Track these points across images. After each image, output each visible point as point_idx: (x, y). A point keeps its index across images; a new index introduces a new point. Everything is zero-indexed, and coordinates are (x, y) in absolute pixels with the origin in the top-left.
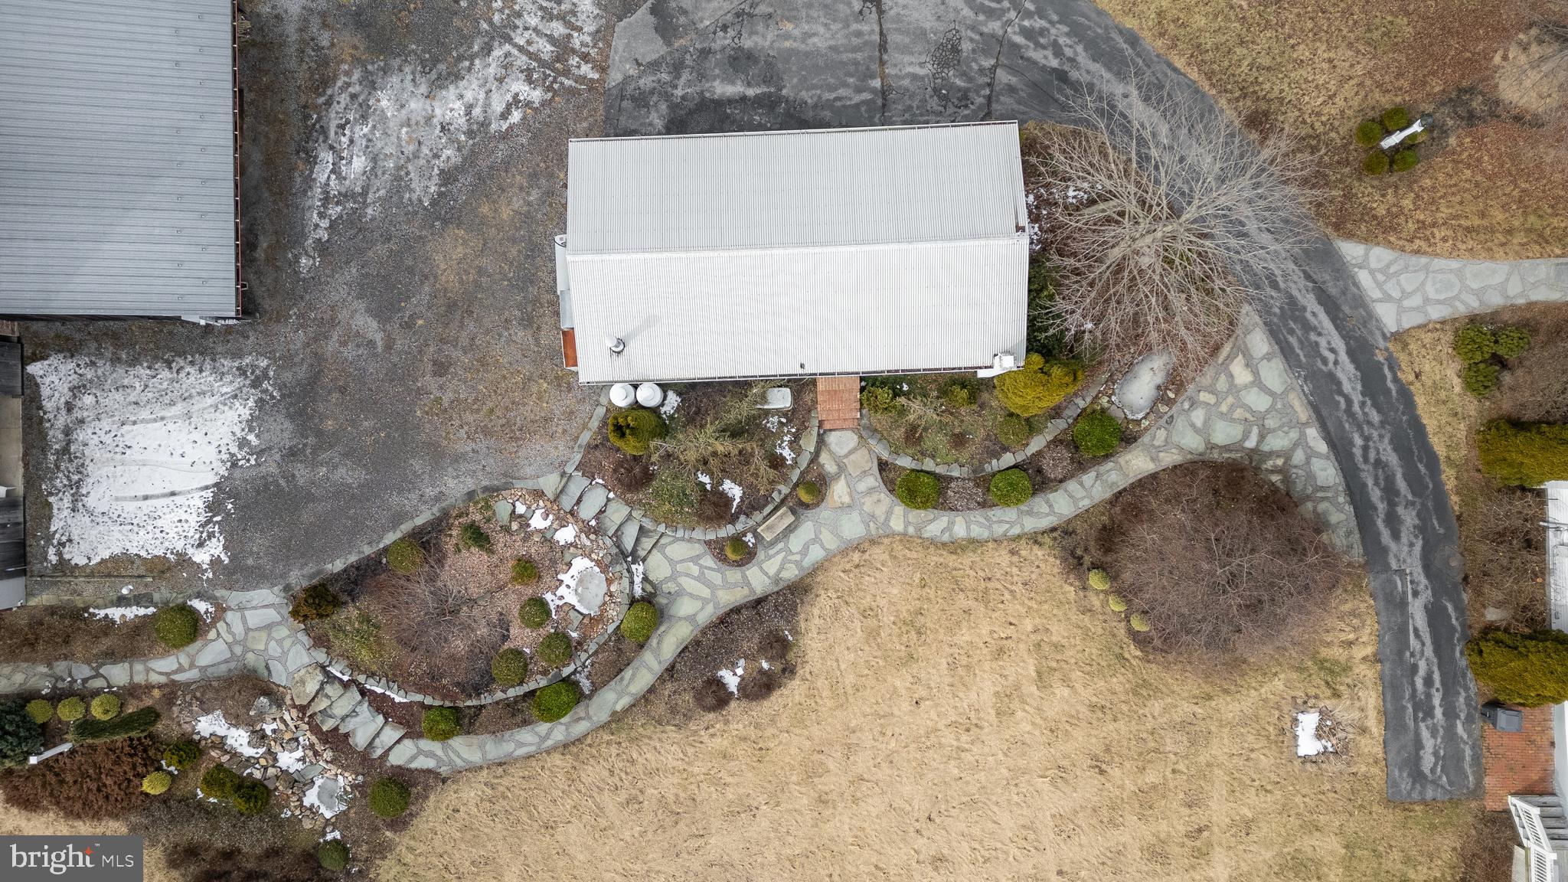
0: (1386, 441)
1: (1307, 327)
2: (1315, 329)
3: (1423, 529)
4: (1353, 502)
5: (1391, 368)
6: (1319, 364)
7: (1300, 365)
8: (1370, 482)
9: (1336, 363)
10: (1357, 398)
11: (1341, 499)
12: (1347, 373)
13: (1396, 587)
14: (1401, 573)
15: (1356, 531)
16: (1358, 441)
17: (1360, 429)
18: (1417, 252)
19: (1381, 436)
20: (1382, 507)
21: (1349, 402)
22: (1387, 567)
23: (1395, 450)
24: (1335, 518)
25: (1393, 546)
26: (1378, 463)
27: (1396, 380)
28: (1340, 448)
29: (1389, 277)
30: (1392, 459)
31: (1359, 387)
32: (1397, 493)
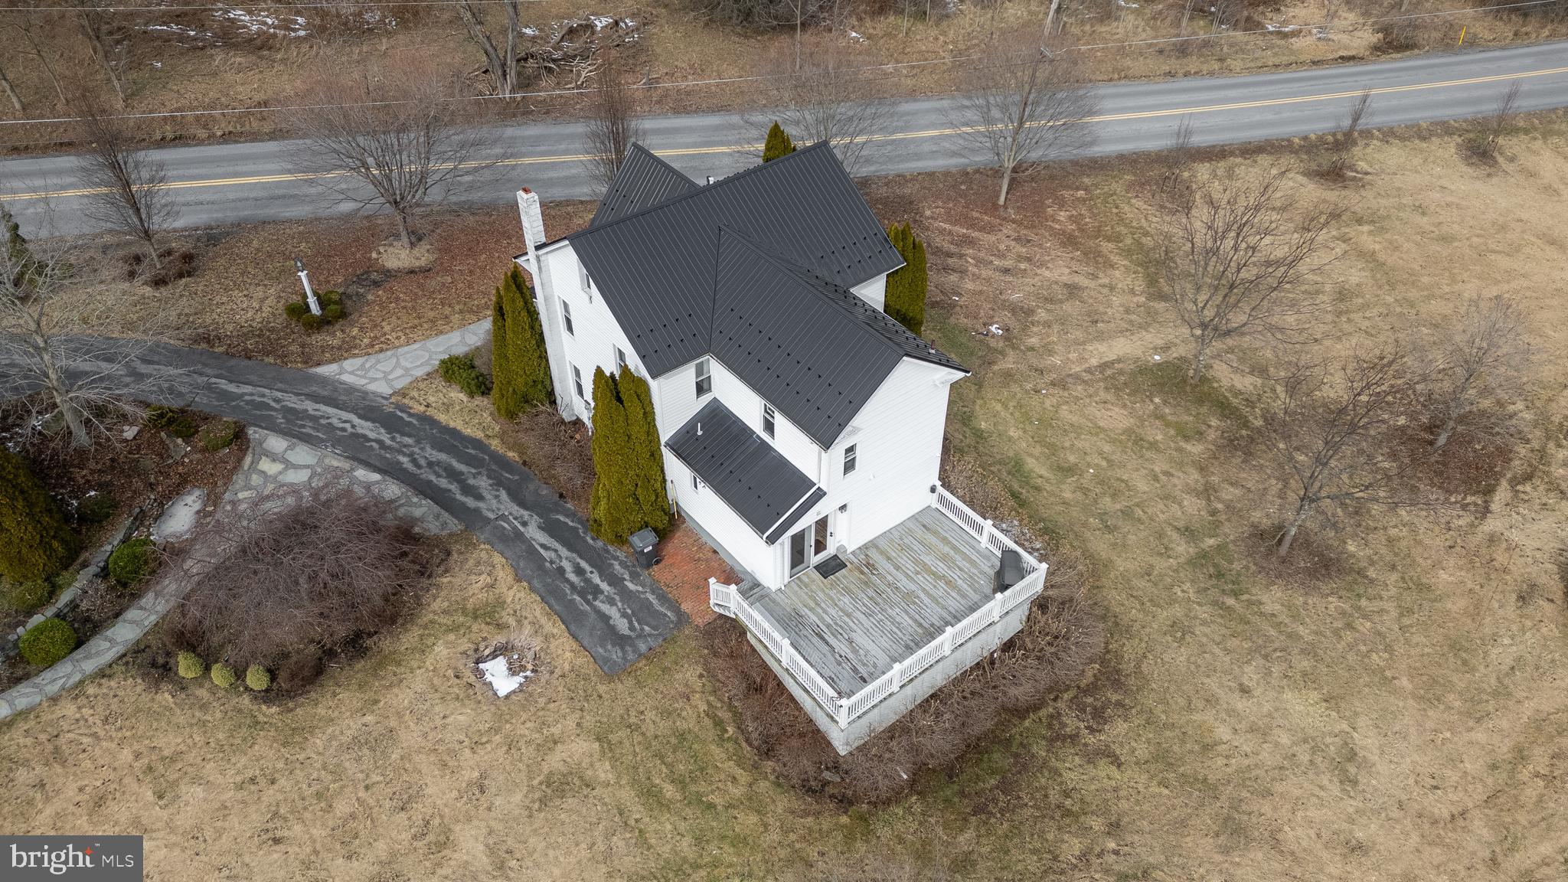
0: (428, 449)
1: (314, 419)
2: (322, 417)
3: (499, 483)
4: (426, 496)
5: (402, 411)
6: (339, 433)
7: (322, 440)
8: (433, 478)
9: (353, 426)
10: (386, 438)
11: (415, 500)
12: (365, 428)
13: (504, 528)
14: (503, 517)
15: (443, 512)
16: (404, 460)
17: (400, 452)
19: (422, 449)
20: (454, 487)
21: (380, 442)
22: (488, 521)
23: (440, 450)
24: (418, 513)
25: (481, 505)
26: (430, 464)
27: (411, 415)
28: (391, 470)
30: (443, 457)
31: (383, 431)
32: (462, 473)
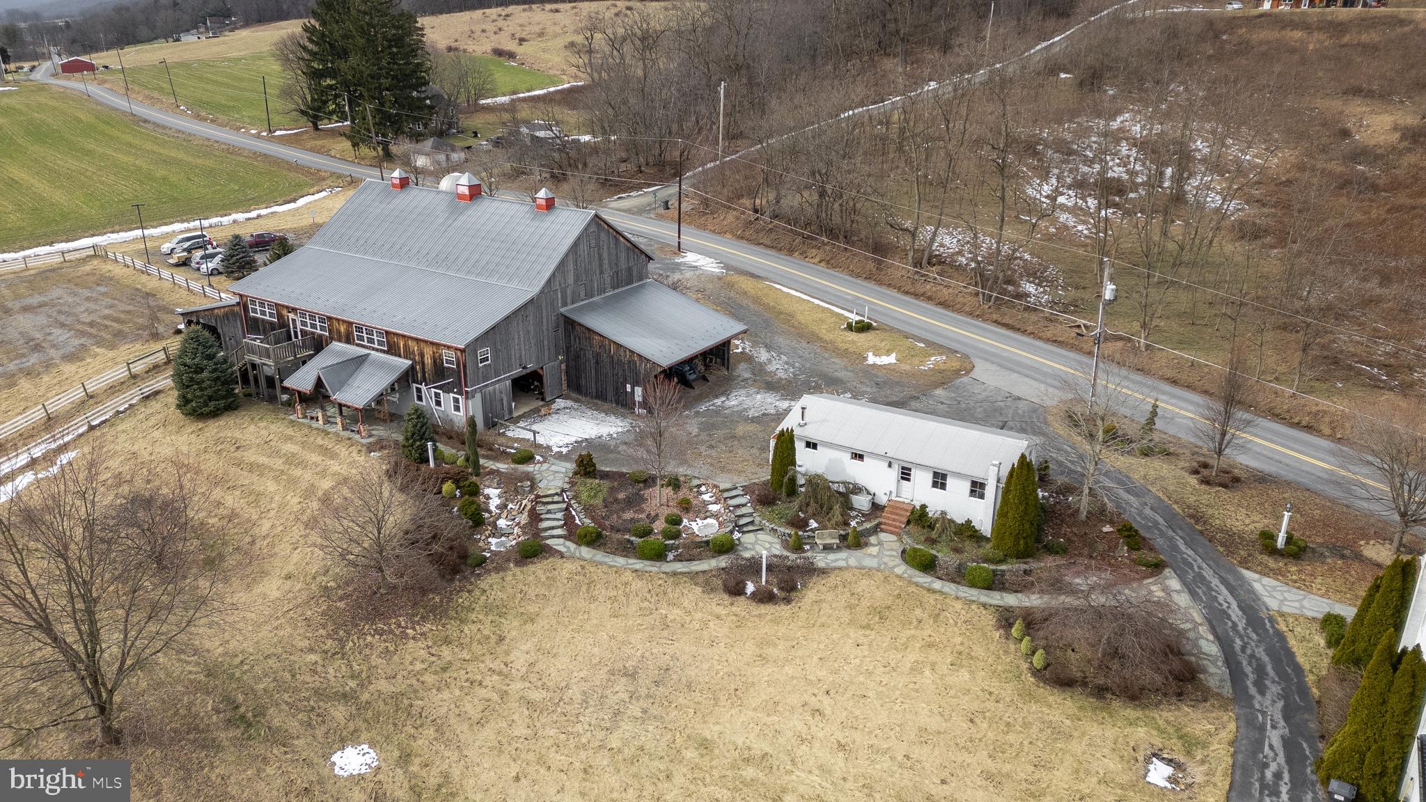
0: (1261, 649)
1: (1210, 589)
2: (1216, 591)
3: (1285, 696)
4: (1228, 667)
5: (1270, 621)
6: (1216, 604)
7: (1202, 601)
8: (1245, 663)
9: (1228, 607)
10: (1241, 626)
11: (1220, 664)
12: (1235, 613)
13: (1257, 718)
14: (1264, 713)
15: (1229, 683)
16: (1238, 642)
17: (1241, 637)
18: (1299, 588)
19: (1257, 646)
20: (1252, 677)
21: (1235, 625)
22: (1252, 707)
23: (1267, 654)
24: (1212, 669)
25: (1258, 697)
26: (1252, 656)
27: (1273, 627)
28: (1224, 642)
29: (1275, 590)
30: (1265, 658)
31: (1244, 621)
32: (1267, 674)
